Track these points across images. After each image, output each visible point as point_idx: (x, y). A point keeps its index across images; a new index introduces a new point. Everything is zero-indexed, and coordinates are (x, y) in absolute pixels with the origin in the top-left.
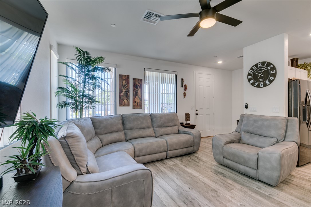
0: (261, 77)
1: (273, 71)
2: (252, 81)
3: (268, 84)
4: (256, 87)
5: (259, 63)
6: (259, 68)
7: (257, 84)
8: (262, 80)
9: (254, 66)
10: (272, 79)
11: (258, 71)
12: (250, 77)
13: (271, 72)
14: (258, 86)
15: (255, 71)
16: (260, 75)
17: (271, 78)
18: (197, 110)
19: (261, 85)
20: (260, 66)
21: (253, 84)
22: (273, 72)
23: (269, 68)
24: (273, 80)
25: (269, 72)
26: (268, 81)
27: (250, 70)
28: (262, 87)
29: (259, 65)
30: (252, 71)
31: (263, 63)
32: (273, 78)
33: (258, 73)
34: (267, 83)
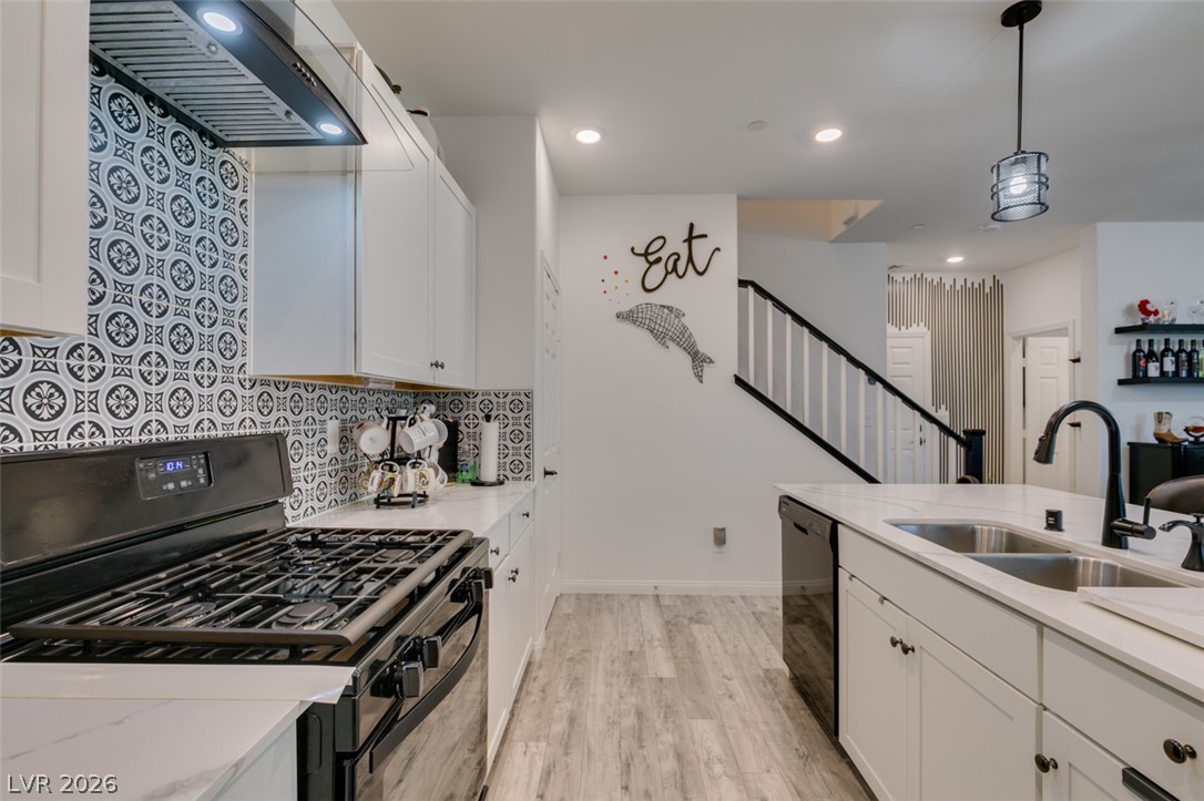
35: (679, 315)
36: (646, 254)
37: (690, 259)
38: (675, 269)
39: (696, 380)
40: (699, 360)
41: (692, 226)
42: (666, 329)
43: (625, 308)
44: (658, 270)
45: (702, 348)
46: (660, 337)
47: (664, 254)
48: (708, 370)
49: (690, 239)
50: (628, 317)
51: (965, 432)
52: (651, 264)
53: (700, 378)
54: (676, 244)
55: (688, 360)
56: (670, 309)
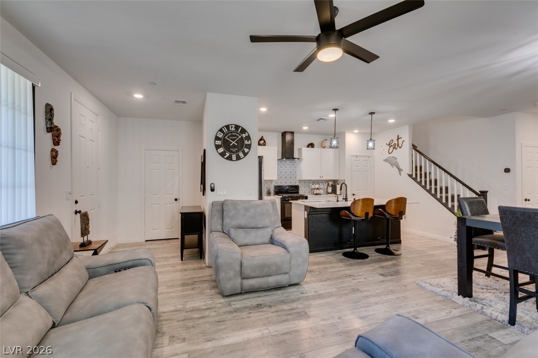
0: (234, 146)
1: (248, 141)
2: (221, 150)
3: (241, 157)
4: (227, 158)
5: (231, 125)
6: (231, 133)
7: (228, 155)
8: (234, 150)
9: (225, 128)
10: (246, 152)
11: (230, 136)
12: (219, 142)
13: (246, 142)
14: (230, 158)
15: (226, 135)
16: (233, 142)
17: (245, 149)
18: (76, 202)
19: (234, 157)
20: (232, 129)
21: (222, 155)
22: (248, 143)
23: (244, 135)
24: (248, 152)
25: (243, 142)
26: (241, 153)
27: (219, 132)
28: (234, 161)
29: (232, 127)
30: (222, 134)
31: (237, 127)
32: (248, 150)
33: (231, 139)
34: (240, 155)
35: (396, 159)
36: (389, 145)
37: (398, 145)
38: (395, 148)
39: (399, 175)
40: (400, 170)
41: (398, 136)
42: (393, 162)
43: (385, 158)
44: (392, 148)
45: (401, 167)
46: (392, 165)
47: (393, 144)
48: (402, 173)
49: (398, 140)
50: (385, 160)
51: (480, 192)
52: (390, 147)
53: (400, 174)
54: (395, 141)
55: (398, 170)
56: (394, 157)
